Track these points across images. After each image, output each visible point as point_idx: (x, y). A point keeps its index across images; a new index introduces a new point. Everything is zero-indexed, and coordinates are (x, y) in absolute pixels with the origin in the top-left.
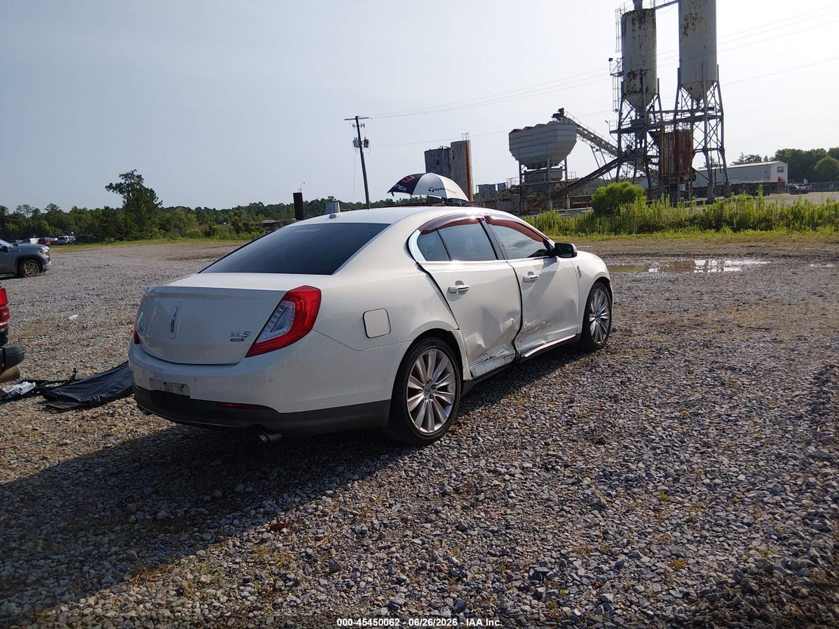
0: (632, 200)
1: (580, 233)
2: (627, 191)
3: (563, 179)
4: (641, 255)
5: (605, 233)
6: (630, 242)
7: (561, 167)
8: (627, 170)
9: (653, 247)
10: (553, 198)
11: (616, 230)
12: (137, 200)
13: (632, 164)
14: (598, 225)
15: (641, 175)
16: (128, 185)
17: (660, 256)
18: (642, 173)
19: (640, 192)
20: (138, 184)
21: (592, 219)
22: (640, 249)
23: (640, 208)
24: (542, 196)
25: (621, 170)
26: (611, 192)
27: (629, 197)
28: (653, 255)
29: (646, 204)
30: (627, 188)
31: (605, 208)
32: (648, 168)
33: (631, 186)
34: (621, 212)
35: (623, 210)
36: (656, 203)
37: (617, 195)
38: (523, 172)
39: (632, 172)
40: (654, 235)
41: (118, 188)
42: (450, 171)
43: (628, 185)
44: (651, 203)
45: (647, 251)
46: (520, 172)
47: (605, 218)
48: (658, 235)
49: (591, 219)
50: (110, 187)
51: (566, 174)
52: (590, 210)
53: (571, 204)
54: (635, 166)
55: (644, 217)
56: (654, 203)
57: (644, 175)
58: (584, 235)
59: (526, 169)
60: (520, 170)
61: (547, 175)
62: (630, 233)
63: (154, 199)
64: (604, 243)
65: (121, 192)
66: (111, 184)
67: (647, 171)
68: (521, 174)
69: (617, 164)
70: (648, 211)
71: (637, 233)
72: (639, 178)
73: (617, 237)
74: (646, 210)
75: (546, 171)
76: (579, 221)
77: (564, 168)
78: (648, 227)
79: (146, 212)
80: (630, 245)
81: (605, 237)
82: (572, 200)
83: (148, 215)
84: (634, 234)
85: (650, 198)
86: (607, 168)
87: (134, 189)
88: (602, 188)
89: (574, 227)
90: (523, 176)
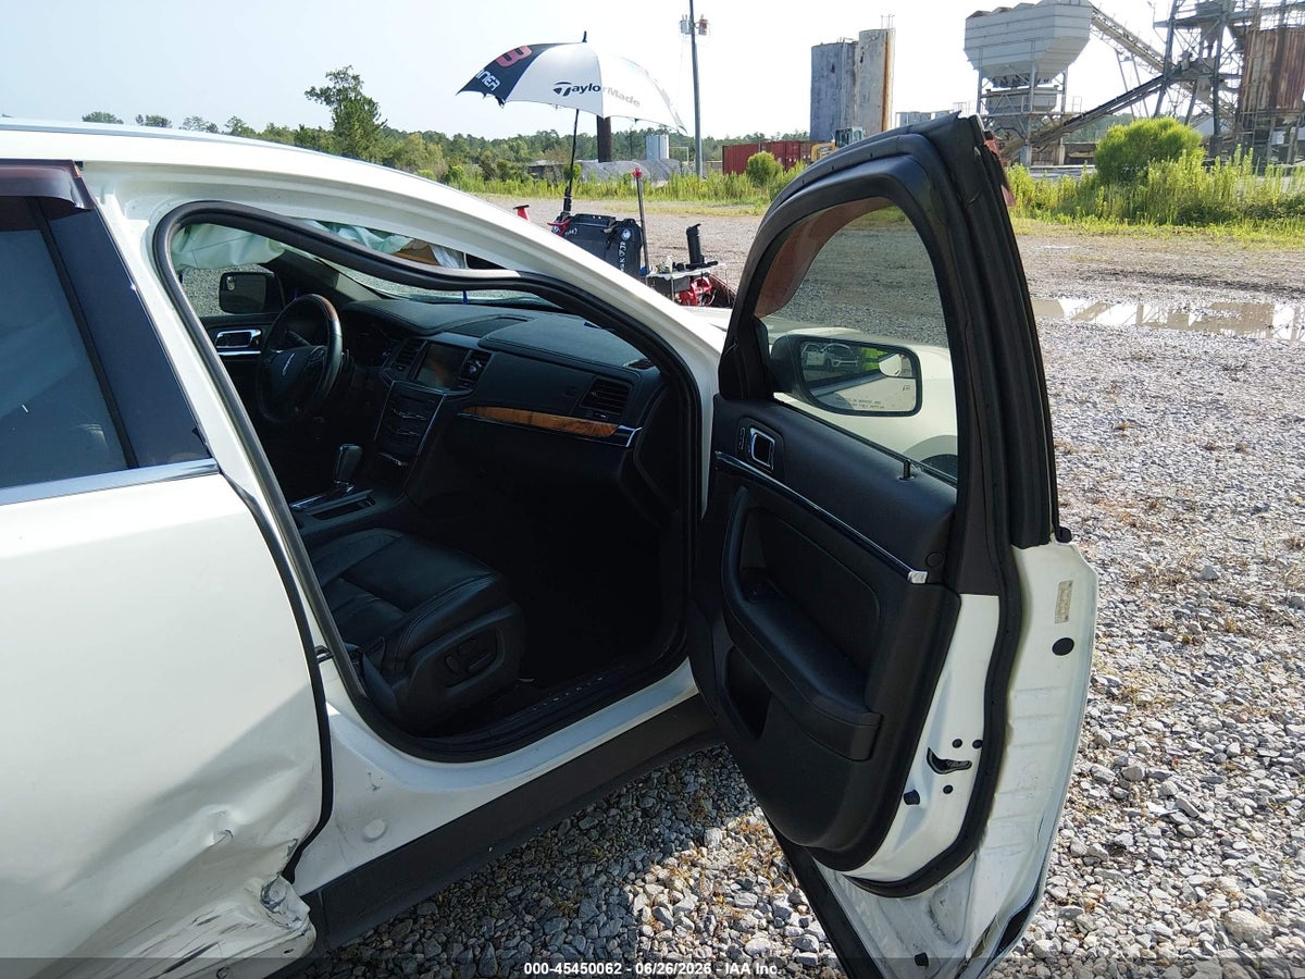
0: (1175, 156)
1: (1061, 216)
2: (1170, 137)
3: (1057, 109)
4: (1172, 279)
5: (1112, 217)
6: (1156, 243)
7: (1056, 86)
8: (1177, 99)
9: (1201, 259)
10: (1035, 143)
11: (1132, 214)
12: (349, 115)
13: (1187, 88)
14: (1100, 201)
15: (1203, 111)
16: (339, 90)
17: (1215, 284)
18: (1205, 106)
19: (1194, 140)
20: (355, 89)
21: (1092, 188)
22: (1173, 262)
23: (1189, 174)
24: (1015, 138)
25: (1166, 98)
26: (1137, 136)
27: (1170, 148)
28: (1200, 281)
29: (1204, 164)
30: (1170, 131)
31: (1120, 167)
32: (1216, 99)
33: (1179, 128)
34: (1150, 177)
35: (1154, 174)
36: (1222, 163)
37: (1149, 143)
38: (984, 92)
39: (1187, 103)
40: (1208, 231)
41: (325, 95)
42: (854, 84)
43: (1171, 125)
44: (1213, 163)
45: (1185, 271)
46: (980, 92)
47: (1115, 189)
48: (1217, 230)
49: (1088, 190)
50: (312, 93)
51: (1064, 99)
52: (1090, 171)
53: (1067, 156)
54: (1194, 92)
55: (1193, 190)
56: (1218, 164)
57: (1210, 110)
58: (1068, 218)
59: (990, 86)
60: (980, 87)
61: (1027, 100)
62: (1162, 222)
63: (374, 116)
64: (1103, 240)
65: (329, 102)
66: (313, 89)
67: (1215, 104)
68: (980, 96)
69: (1162, 84)
70: (1205, 181)
71: (1175, 223)
72: (1200, 115)
73: (1134, 228)
74: (1200, 177)
75: (1027, 92)
76: (1065, 190)
77: (1060, 88)
78: (1199, 214)
79: (362, 137)
80: (1155, 250)
81: (1108, 227)
82: (1069, 148)
83: (363, 143)
84: (1168, 227)
85: (1213, 153)
86: (1141, 92)
87: (346, 98)
88: (1119, 127)
89: (1053, 201)
90: (984, 100)
